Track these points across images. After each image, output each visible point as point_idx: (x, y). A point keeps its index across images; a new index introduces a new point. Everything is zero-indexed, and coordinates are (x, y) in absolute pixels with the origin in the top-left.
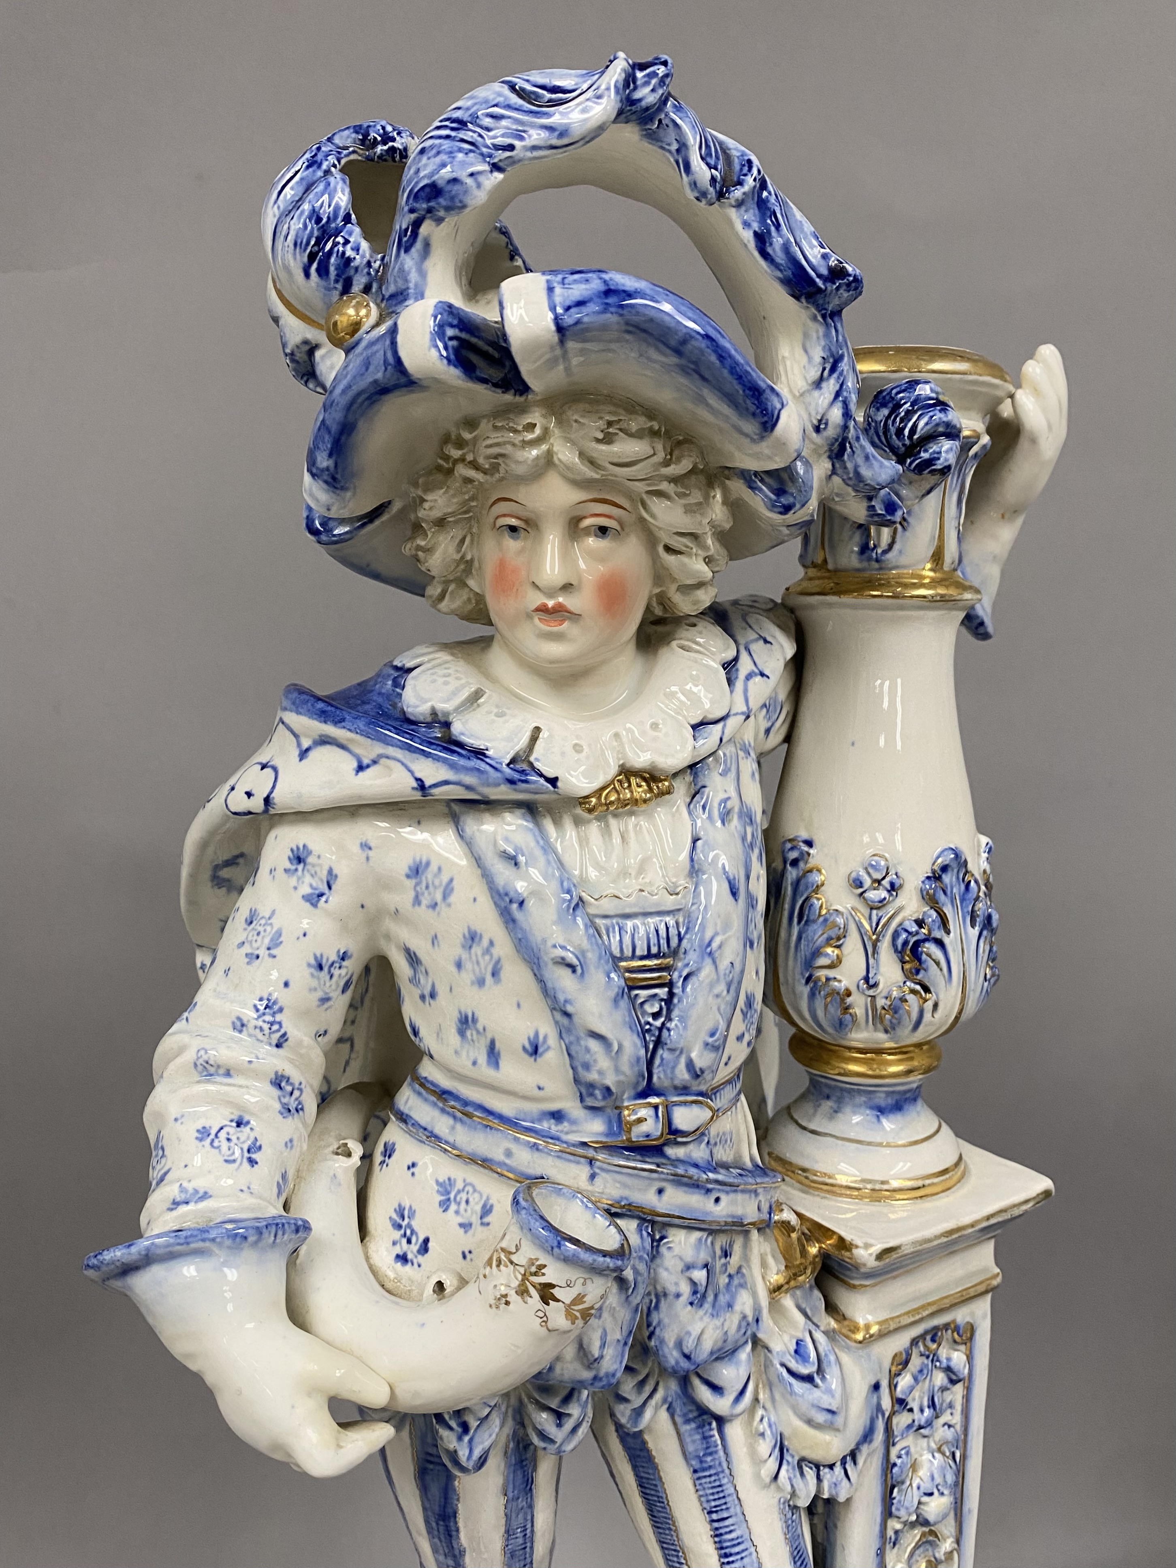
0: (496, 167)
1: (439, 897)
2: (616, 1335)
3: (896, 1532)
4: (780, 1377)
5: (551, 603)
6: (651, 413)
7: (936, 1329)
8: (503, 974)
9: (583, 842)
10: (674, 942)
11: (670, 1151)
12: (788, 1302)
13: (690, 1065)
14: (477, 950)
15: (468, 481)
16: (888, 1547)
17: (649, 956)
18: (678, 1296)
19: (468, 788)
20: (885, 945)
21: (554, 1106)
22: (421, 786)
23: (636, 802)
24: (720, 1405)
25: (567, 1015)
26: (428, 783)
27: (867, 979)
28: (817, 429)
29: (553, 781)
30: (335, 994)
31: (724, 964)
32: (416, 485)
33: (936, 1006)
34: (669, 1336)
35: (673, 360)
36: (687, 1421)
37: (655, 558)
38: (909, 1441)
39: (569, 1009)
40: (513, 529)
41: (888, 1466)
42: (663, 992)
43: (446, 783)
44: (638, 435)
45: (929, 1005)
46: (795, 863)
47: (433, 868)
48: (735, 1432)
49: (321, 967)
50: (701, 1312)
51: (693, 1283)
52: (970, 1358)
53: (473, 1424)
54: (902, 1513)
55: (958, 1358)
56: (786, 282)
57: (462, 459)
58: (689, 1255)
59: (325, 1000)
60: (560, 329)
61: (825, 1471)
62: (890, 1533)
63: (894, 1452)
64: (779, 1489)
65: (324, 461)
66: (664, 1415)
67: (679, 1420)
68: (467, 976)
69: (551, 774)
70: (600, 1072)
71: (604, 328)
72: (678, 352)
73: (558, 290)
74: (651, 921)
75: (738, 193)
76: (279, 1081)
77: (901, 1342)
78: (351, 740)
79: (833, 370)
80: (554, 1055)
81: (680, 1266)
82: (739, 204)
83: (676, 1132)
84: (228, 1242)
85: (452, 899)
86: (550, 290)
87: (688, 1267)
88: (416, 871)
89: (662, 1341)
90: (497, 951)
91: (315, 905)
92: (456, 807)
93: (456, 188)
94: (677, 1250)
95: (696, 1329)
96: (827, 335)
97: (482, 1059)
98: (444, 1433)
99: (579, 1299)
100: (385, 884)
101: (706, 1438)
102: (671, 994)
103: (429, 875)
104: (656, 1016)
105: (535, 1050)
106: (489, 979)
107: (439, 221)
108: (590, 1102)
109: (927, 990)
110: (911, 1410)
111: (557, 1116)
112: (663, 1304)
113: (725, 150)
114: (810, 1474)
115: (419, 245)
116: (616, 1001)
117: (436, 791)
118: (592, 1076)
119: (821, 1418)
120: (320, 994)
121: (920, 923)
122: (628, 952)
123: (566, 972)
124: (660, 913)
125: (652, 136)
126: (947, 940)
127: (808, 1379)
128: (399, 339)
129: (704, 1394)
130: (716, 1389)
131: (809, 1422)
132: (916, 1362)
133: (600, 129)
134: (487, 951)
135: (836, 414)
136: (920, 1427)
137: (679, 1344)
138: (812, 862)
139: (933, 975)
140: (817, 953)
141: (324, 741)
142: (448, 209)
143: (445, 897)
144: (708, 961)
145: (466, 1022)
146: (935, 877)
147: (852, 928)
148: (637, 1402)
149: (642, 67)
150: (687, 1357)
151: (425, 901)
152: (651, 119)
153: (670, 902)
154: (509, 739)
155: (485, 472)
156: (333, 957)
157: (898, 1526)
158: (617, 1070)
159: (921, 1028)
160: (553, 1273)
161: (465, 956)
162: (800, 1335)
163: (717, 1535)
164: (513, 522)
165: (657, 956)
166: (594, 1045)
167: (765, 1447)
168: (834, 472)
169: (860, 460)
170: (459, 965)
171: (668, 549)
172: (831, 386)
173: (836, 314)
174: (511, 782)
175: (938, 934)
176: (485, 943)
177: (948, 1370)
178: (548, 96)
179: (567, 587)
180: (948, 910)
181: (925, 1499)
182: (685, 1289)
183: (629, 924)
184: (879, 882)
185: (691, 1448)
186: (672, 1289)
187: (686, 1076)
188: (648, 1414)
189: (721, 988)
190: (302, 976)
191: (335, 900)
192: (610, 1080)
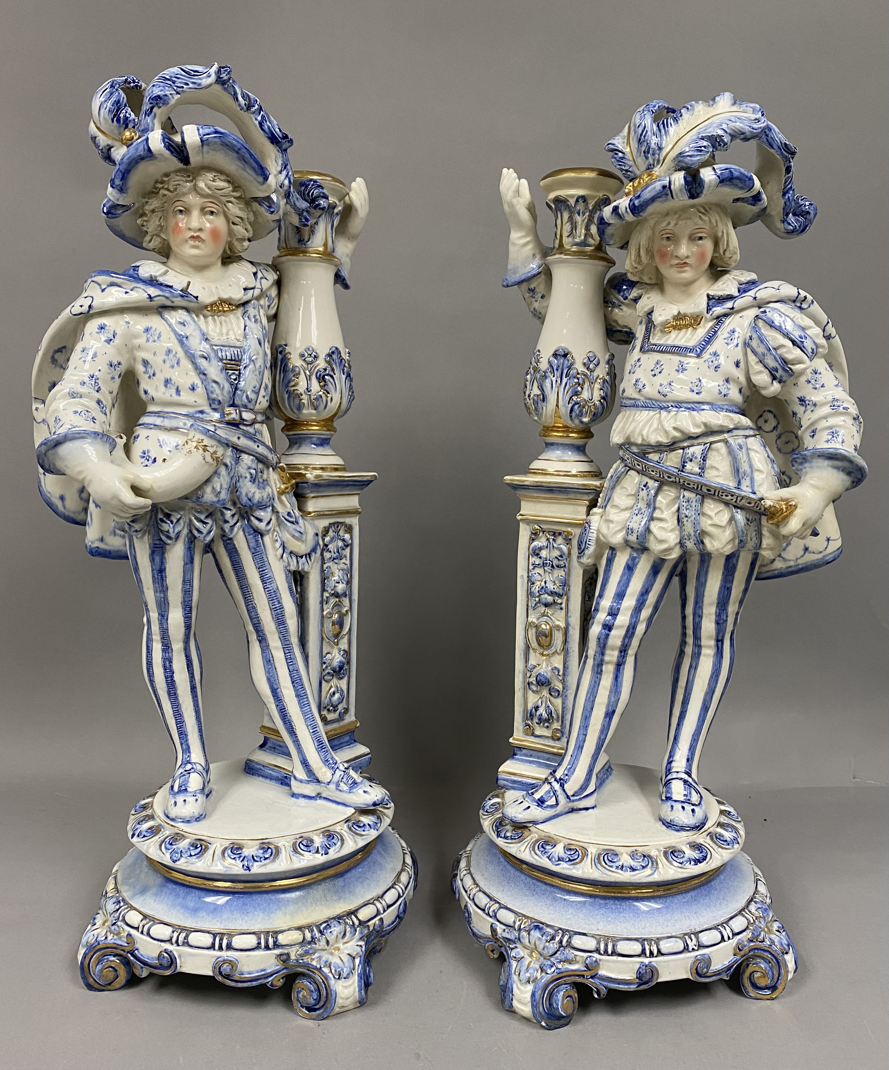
0: (178, 93)
1: (156, 338)
2: (225, 486)
3: (327, 597)
4: (282, 521)
5: (195, 235)
6: (227, 175)
7: (338, 522)
8: (181, 363)
9: (207, 323)
10: (240, 357)
11: (241, 427)
12: (283, 497)
13: (247, 397)
14: (171, 356)
15: (165, 195)
16: (324, 603)
17: (231, 360)
18: (246, 478)
19: (167, 298)
20: (314, 377)
21: (200, 409)
22: (150, 297)
23: (224, 311)
24: (262, 526)
25: (205, 374)
26: (152, 296)
27: (307, 389)
28: (281, 187)
29: (196, 298)
30: (117, 377)
31: (258, 365)
32: (144, 198)
33: (332, 399)
34: (244, 491)
35: (235, 155)
36: (250, 535)
37: (229, 226)
38: (331, 564)
39: (206, 372)
40: (181, 211)
41: (322, 571)
42: (237, 372)
43: (159, 296)
44: (224, 181)
45: (329, 399)
46: (281, 352)
47: (153, 329)
48: (267, 539)
49: (111, 366)
50: (254, 486)
51: (251, 474)
52: (351, 538)
53: (175, 521)
54: (329, 590)
55: (347, 536)
56: (269, 138)
57: (163, 188)
58: (249, 463)
59: (113, 378)
60: (202, 141)
61: (299, 559)
62: (325, 598)
63: (325, 566)
64: (284, 561)
65: (118, 182)
66: (241, 533)
67: (247, 534)
68: (168, 364)
69: (196, 295)
70: (217, 395)
71: (215, 143)
72: (237, 153)
73: (201, 130)
74: (232, 349)
75: (253, 109)
76: (99, 402)
77: (324, 523)
78: (122, 283)
79: (285, 168)
80: (200, 389)
81: (246, 467)
82: (254, 113)
83: (244, 420)
84: (93, 435)
85: (161, 339)
86: (198, 130)
87: (249, 468)
88: (147, 330)
89: (241, 493)
90: (178, 356)
91: (109, 343)
92: (160, 310)
93: (166, 98)
94: (245, 461)
95: (253, 491)
96: (283, 157)
97: (174, 394)
98: (164, 525)
99: (215, 452)
100: (136, 336)
101: (257, 541)
102: (240, 373)
103: (152, 331)
104: (235, 380)
105: (193, 389)
106: (176, 365)
107: (160, 107)
108: (214, 406)
109: (328, 393)
110: (330, 552)
111: (202, 412)
112: (241, 480)
113: (248, 96)
114: (294, 559)
115: (153, 114)
116: (221, 371)
117: (155, 299)
118: (214, 396)
119: (297, 534)
120: (111, 376)
121: (325, 370)
122: (224, 357)
123: (203, 360)
124: (235, 347)
125: (225, 89)
126: (334, 376)
127: (292, 523)
128: (149, 141)
129: (256, 522)
130: (260, 520)
131: (293, 536)
132: (331, 533)
133: (210, 85)
134: (175, 356)
135: (286, 182)
136: (334, 559)
137: (247, 495)
138: (287, 351)
139: (330, 387)
140: (289, 382)
141: (112, 284)
142: (163, 104)
143: (158, 338)
144: (252, 363)
145: (167, 382)
146: (330, 355)
147: (302, 372)
148: (232, 523)
149: (223, 68)
150: (250, 500)
151: (151, 340)
152: (225, 84)
153: (238, 344)
154: (180, 283)
155: (171, 192)
156: (116, 363)
157: (328, 595)
158: (223, 394)
159: (328, 408)
160: (207, 441)
161: (166, 358)
162: (288, 510)
163: (262, 577)
164: (182, 208)
165: (234, 360)
166: (214, 385)
167: (278, 544)
168: (287, 203)
169: (295, 199)
170: (164, 362)
171: (233, 223)
172: (284, 173)
173: (285, 150)
174: (182, 296)
175: (332, 373)
176: (174, 353)
177: (344, 540)
178: (193, 73)
179: (200, 230)
180: (334, 366)
181: (337, 585)
182: (248, 476)
183: (224, 349)
184: (310, 355)
185: (251, 545)
186: (244, 475)
187: (246, 401)
188: (236, 529)
189: (257, 373)
190: (105, 368)
191: (117, 341)
192: (220, 398)
